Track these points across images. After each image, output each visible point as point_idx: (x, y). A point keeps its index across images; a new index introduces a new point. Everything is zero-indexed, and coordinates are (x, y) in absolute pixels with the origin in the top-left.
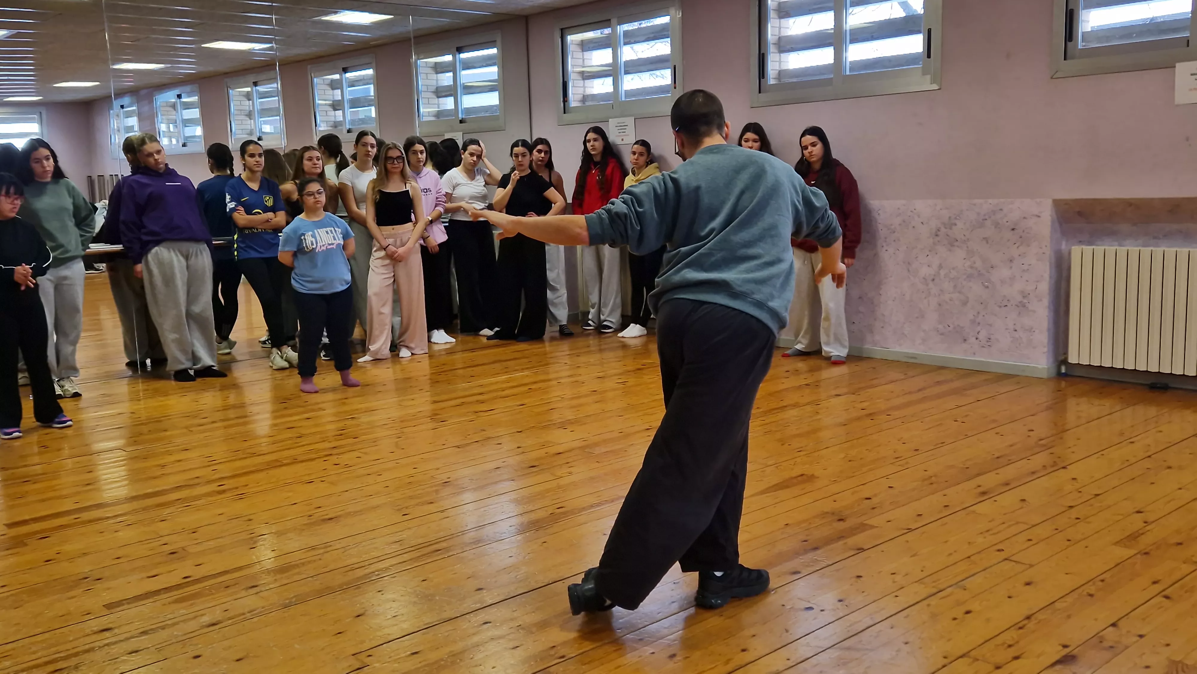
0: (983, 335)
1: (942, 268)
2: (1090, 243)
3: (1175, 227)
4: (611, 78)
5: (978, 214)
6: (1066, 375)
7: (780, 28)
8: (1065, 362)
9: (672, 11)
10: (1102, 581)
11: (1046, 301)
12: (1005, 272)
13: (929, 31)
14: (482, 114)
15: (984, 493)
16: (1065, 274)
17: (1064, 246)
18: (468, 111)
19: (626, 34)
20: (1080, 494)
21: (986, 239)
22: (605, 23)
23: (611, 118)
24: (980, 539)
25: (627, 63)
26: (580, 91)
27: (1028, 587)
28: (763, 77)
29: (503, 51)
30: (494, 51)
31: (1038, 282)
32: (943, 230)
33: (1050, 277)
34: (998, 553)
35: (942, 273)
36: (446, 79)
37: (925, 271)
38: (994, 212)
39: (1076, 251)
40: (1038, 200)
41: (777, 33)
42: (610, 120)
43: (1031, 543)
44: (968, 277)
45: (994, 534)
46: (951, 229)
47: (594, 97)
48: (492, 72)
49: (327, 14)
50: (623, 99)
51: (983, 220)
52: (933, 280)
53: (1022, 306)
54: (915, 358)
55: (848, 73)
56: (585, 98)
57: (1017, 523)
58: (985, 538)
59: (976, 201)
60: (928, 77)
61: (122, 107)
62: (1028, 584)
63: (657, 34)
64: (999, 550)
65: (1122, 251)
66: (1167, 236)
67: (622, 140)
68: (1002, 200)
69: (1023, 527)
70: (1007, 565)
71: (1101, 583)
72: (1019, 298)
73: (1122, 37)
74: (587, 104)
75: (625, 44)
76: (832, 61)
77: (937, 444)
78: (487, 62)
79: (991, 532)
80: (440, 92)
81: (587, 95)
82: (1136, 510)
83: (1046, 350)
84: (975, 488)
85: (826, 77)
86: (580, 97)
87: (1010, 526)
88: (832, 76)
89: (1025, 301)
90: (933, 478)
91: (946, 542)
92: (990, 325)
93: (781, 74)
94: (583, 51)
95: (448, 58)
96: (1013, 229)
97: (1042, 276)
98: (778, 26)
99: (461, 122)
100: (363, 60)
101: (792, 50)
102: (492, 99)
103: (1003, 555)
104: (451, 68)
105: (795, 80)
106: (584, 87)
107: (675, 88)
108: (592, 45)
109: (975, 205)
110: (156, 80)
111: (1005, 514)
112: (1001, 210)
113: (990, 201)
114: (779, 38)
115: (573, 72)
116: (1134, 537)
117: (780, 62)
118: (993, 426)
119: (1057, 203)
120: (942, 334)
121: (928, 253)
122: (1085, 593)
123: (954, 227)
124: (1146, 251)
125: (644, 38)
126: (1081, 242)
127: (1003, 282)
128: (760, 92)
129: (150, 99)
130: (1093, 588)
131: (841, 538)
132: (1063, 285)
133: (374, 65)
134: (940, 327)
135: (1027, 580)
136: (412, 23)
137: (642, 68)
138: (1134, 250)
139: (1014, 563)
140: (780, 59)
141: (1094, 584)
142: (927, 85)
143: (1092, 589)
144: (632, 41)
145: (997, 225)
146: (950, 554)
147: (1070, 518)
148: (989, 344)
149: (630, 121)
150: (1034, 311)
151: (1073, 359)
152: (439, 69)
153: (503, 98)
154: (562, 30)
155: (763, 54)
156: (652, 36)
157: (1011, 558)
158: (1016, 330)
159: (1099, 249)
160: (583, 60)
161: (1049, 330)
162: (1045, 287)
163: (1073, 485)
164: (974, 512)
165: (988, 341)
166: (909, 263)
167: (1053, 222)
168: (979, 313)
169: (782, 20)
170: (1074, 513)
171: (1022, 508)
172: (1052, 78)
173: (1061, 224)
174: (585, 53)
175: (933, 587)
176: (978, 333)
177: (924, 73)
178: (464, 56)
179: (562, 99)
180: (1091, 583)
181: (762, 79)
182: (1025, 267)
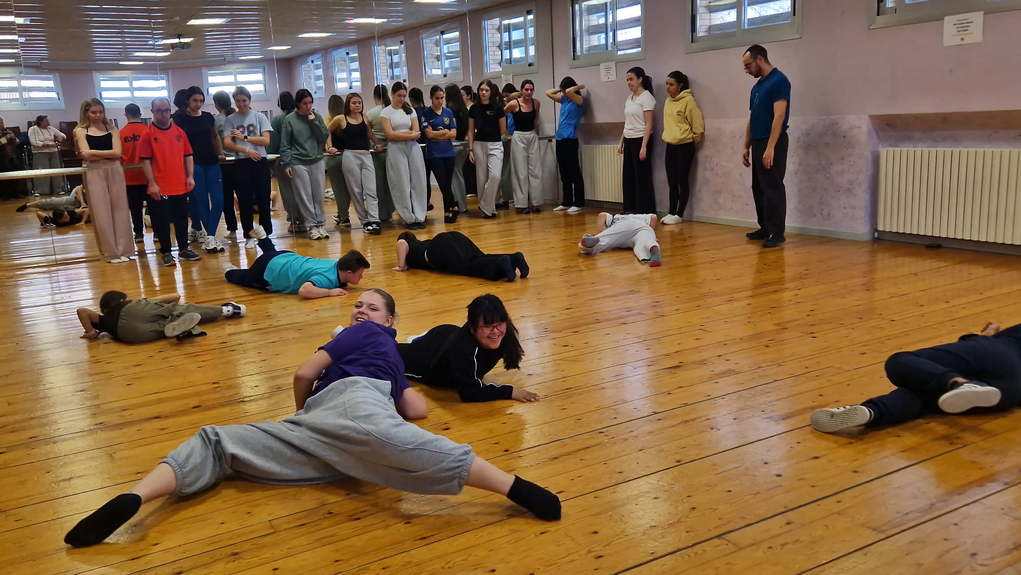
0: (825, 212)
1: (801, 165)
4: (604, 34)
5: (823, 126)
6: (876, 239)
8: (876, 230)
11: (863, 187)
12: (839, 167)
17: (880, 148)
21: (828, 144)
26: (587, 43)
29: (537, 17)
30: (531, 17)
31: (859, 173)
32: (802, 138)
33: (867, 170)
35: (801, 168)
38: (833, 125)
39: (883, 151)
40: (860, 116)
44: (816, 171)
47: (595, 47)
48: (531, 32)
51: (826, 131)
53: (849, 192)
55: (746, 27)
56: (589, 49)
59: (822, 117)
60: (794, 29)
67: (608, 78)
68: (838, 116)
72: (847, 185)
74: (590, 52)
76: (735, 20)
78: (528, 24)
81: (592, 46)
83: (867, 222)
85: (734, 30)
86: (586, 48)
89: (851, 187)
92: (830, 205)
93: (711, 28)
96: (844, 137)
97: (861, 170)
101: (718, 11)
105: (719, 32)
106: (589, 40)
107: (644, 40)
108: (594, 10)
109: (821, 120)
112: (837, 123)
113: (831, 117)
115: (581, 30)
117: (710, 19)
119: (872, 117)
127: (838, 174)
128: (692, 43)
134: (799, 206)
142: (793, 35)
145: (834, 134)
148: (829, 218)
149: (612, 64)
150: (856, 195)
151: (880, 227)
152: (499, 29)
153: (538, 50)
155: (694, 15)
158: (845, 208)
160: (589, 21)
161: (867, 207)
162: (865, 177)
167: (869, 132)
168: (823, 196)
172: (868, 29)
176: (822, 210)
177: (792, 26)
179: (572, 51)
181: (693, 33)
182: (851, 163)
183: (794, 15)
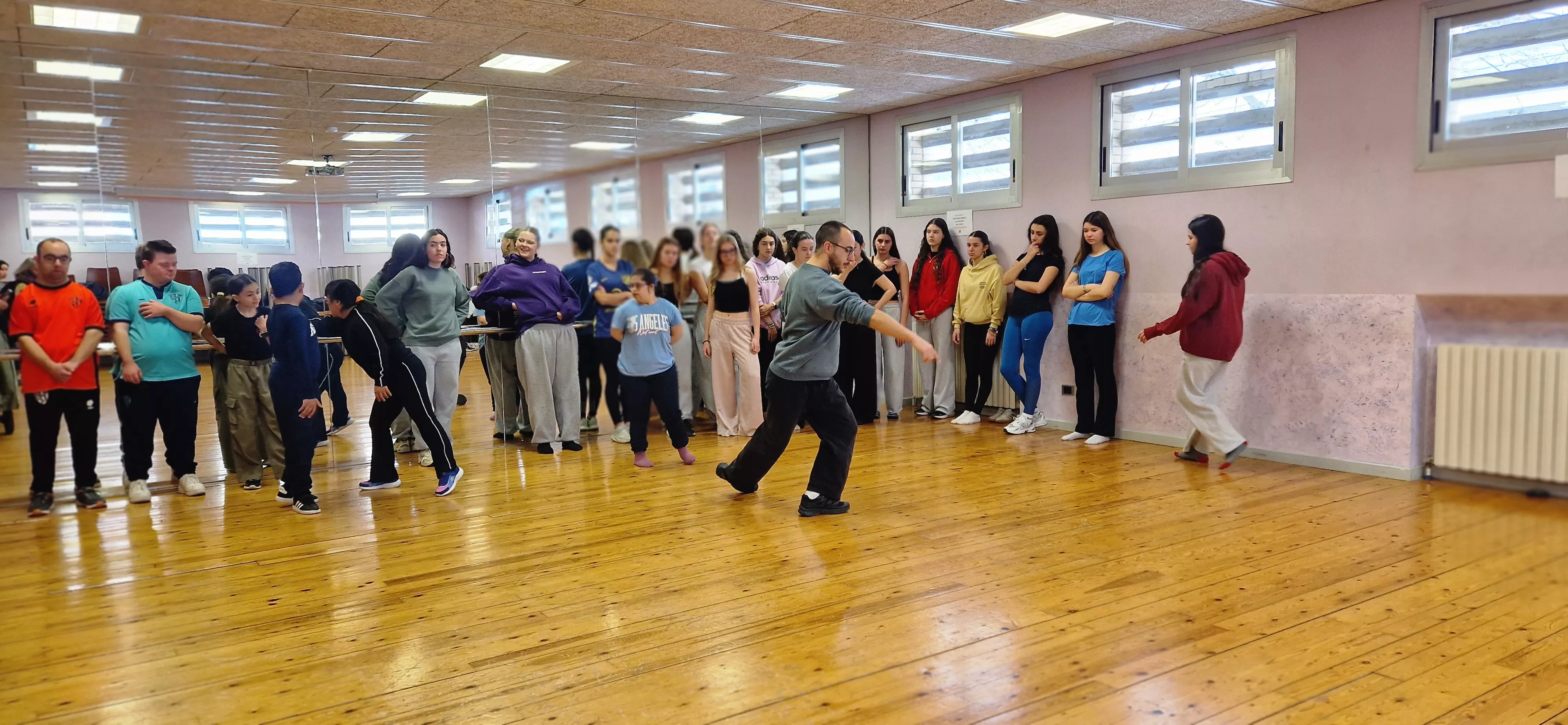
0: (1338, 434)
1: (1294, 363)
2: (1458, 341)
3: (1557, 325)
4: (950, 172)
5: (1334, 309)
6: (1431, 478)
7: (1123, 123)
8: (1430, 464)
9: (1013, 108)
10: (1484, 702)
11: (1409, 400)
12: (1363, 369)
13: (1281, 125)
14: (824, 207)
15: (1345, 600)
16: (1430, 373)
17: (1429, 344)
18: (810, 204)
19: (966, 129)
20: (1454, 607)
21: (1342, 335)
22: (947, 120)
23: (950, 210)
24: (1342, 650)
25: (965, 158)
26: (919, 185)
27: (1399, 703)
28: (1105, 171)
29: (846, 149)
30: (835, 148)
31: (1400, 380)
32: (1295, 323)
33: (1414, 376)
34: (1363, 665)
35: (1294, 368)
36: (790, 175)
37: (1275, 366)
38: (1351, 308)
39: (1443, 349)
40: (1400, 296)
41: (1120, 128)
42: (948, 212)
43: (1398, 657)
44: (1322, 373)
45: (1358, 644)
46: (1304, 323)
47: (931, 191)
48: (834, 168)
49: (682, 116)
50: (962, 192)
51: (1339, 315)
52: (1284, 375)
53: (1382, 406)
54: (1264, 455)
55: (1194, 166)
56: (923, 192)
57: (1384, 634)
58: (1348, 648)
59: (1331, 295)
60: (1280, 170)
61: (498, 201)
62: (1399, 701)
63: (998, 129)
64: (1364, 663)
65: (1496, 350)
66: (1547, 335)
67: (960, 231)
68: (1359, 295)
69: (1391, 639)
70: (1375, 680)
71: (1481, 705)
72: (1379, 396)
73: (1493, 129)
74: (925, 197)
75: (965, 139)
76: (1178, 155)
77: (1291, 546)
78: (830, 157)
79: (1354, 643)
80: (784, 187)
81: (926, 189)
82: (1519, 626)
83: (1409, 451)
84: (1335, 595)
85: (1171, 170)
86: (918, 191)
87: (1375, 637)
88: (1177, 169)
89: (1385, 400)
90: (1288, 581)
91: (1305, 650)
92: (1347, 424)
93: (1122, 167)
94: (923, 147)
95: (792, 155)
96: (1372, 325)
97: (1405, 374)
98: (1121, 120)
99: (803, 215)
100: (715, 157)
101: (1135, 143)
102: (833, 193)
103: (1368, 668)
104: (796, 164)
105: (1137, 173)
106: (923, 181)
107: (1014, 181)
108: (931, 141)
109: (1330, 299)
110: (528, 177)
111: (1369, 624)
112: (1359, 305)
113: (1347, 296)
114: (1122, 133)
115: (912, 167)
116: (1517, 657)
117: (1122, 155)
118: (1353, 528)
119: (1420, 299)
120: (1292, 431)
121: (1278, 347)
122: (1464, 714)
123: (1306, 322)
124: (1523, 351)
125: (983, 134)
126: (1448, 340)
127: (1361, 380)
128: (1101, 185)
129: (522, 194)
130: (1473, 709)
131: (1189, 639)
132: (1429, 384)
133: (724, 161)
134: (1292, 423)
135: (1398, 697)
136: (760, 124)
137: (982, 163)
138: (1509, 350)
139: (1381, 678)
140: (1122, 153)
141: (1474, 705)
142: (1278, 177)
143: (1473, 711)
144: (972, 137)
145: (1354, 320)
146: (1310, 664)
147: (1443, 632)
148: (1346, 443)
149: (968, 213)
150: (1396, 411)
151: (1439, 461)
152: (783, 165)
153: (845, 193)
154: (903, 127)
155: (1105, 149)
156: (991, 131)
157: (1378, 672)
158: (1375, 430)
159: (1470, 348)
160: (923, 156)
161: (1412, 430)
162: (1408, 385)
163: (1445, 596)
164: (1334, 619)
165: (1343, 440)
166: (1258, 357)
167: (1417, 318)
168: (1334, 411)
169: (1125, 115)
170: (1448, 627)
171: (1388, 618)
172: (1416, 171)
173: (1425, 320)
174: (924, 149)
175: (1293, 698)
176: (1334, 430)
177: (1275, 166)
178: (808, 152)
179: (901, 193)
180: (1470, 704)
181: (1103, 173)
182: (1386, 365)
183: (1280, 149)
